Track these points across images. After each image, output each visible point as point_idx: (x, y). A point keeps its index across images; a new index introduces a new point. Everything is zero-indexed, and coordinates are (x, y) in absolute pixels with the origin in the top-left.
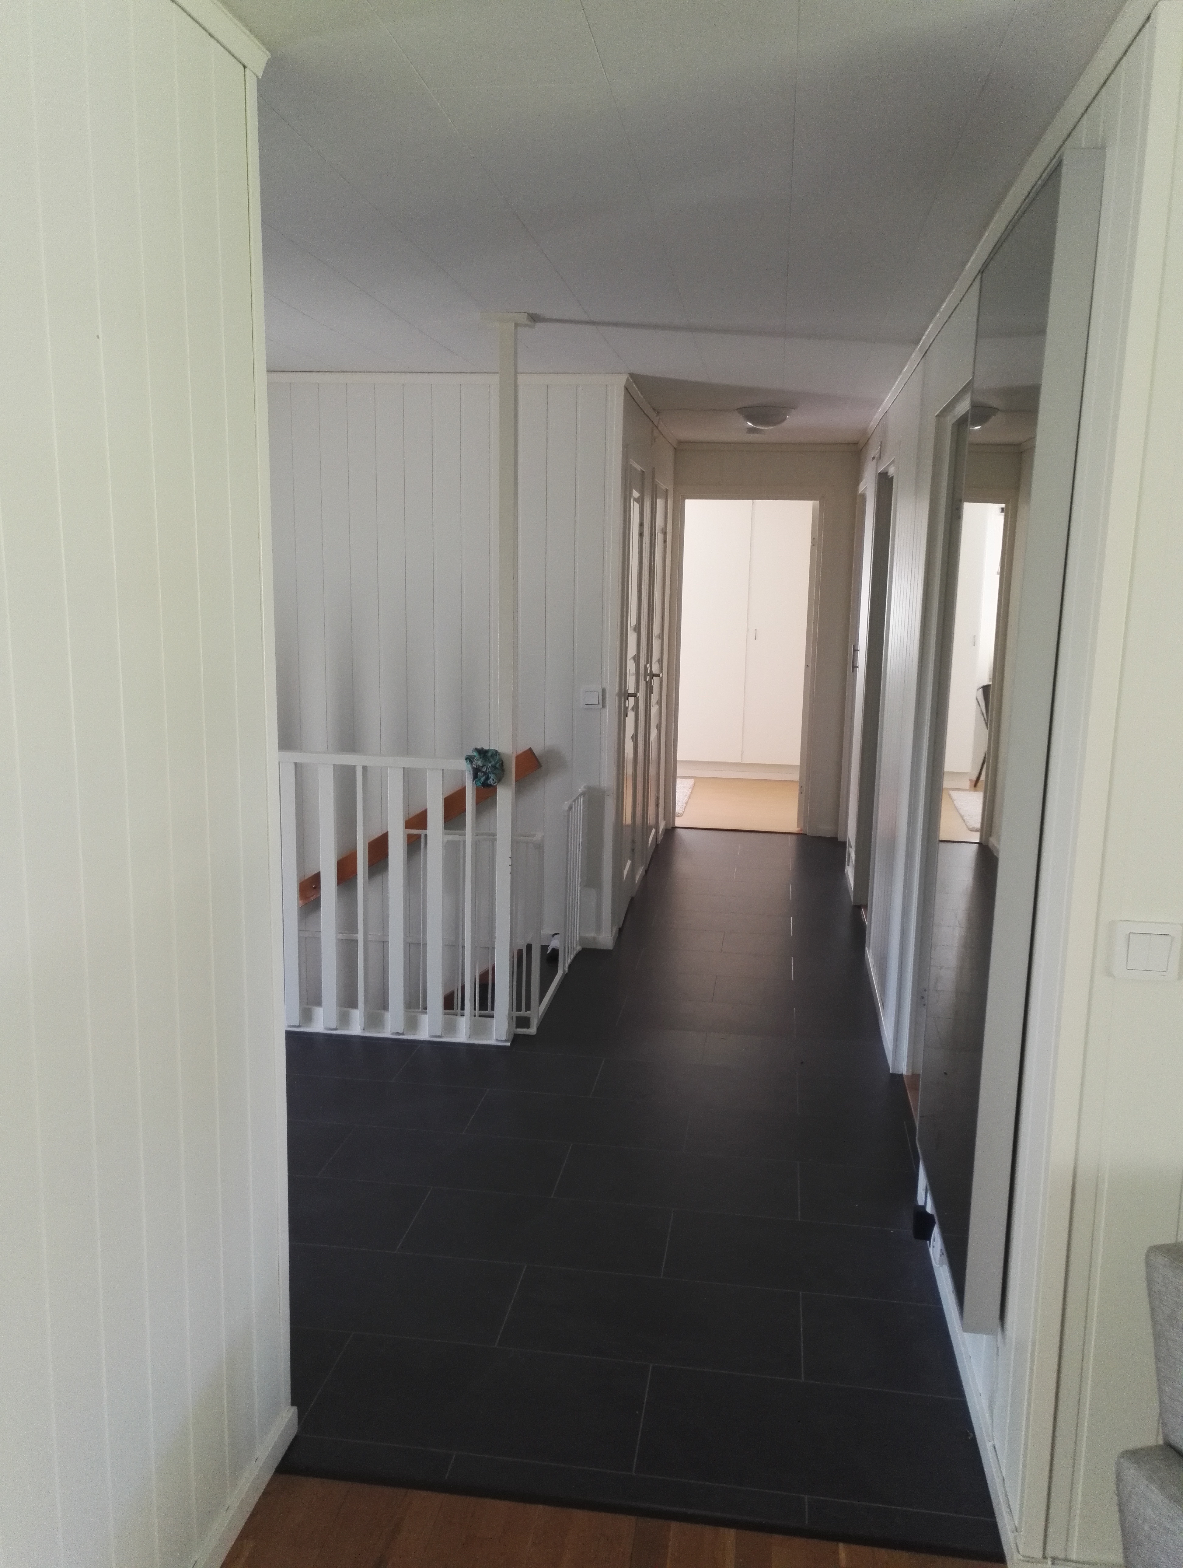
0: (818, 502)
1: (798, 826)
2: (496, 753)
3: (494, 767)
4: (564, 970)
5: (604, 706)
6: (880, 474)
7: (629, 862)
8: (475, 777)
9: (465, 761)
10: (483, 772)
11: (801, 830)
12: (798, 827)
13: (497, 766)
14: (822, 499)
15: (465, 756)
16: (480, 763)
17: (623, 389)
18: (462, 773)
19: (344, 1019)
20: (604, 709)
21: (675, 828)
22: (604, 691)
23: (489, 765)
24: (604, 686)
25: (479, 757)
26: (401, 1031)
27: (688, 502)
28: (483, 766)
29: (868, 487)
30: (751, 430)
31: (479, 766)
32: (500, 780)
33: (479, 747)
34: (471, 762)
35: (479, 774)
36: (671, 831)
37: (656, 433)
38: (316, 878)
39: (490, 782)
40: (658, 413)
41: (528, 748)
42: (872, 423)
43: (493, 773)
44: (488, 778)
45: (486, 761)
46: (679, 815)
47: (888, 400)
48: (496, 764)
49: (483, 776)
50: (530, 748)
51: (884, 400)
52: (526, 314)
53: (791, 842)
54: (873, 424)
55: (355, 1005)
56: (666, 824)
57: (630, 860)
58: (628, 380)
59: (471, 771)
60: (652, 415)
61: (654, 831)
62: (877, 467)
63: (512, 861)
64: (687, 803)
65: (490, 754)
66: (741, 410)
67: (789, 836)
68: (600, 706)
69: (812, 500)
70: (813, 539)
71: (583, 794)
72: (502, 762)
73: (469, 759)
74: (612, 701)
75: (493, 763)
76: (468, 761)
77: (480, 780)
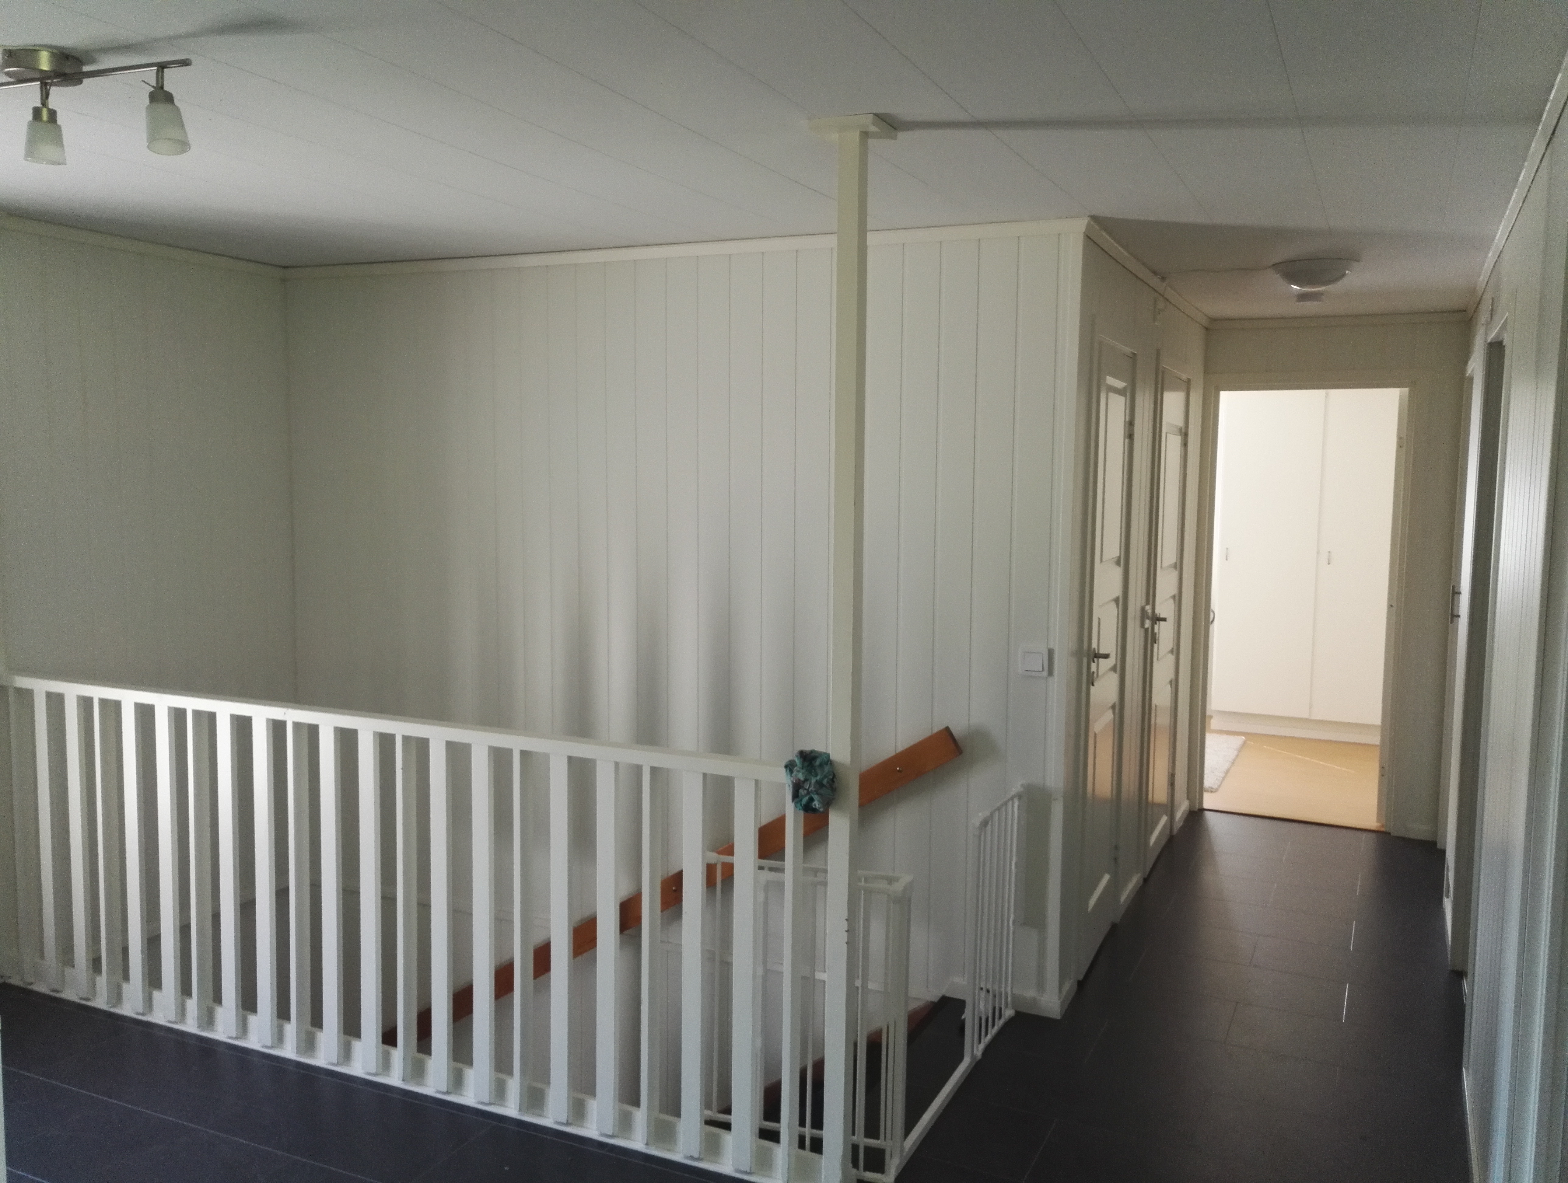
0: (1406, 390)
1: (1378, 820)
2: (827, 761)
3: (820, 784)
4: (973, 1056)
5: (1051, 673)
6: (1490, 344)
7: (1107, 877)
8: (796, 796)
9: (784, 770)
10: (805, 789)
11: (1382, 826)
12: (1377, 822)
13: (825, 782)
14: (1412, 385)
15: (784, 764)
16: (801, 776)
17: (1081, 237)
18: (784, 784)
19: (625, 1124)
20: (1050, 679)
21: (1202, 810)
22: (1051, 653)
23: (813, 780)
24: (1051, 646)
25: (801, 766)
26: (696, 1155)
27: (1226, 397)
28: (806, 780)
29: (1476, 367)
30: (1303, 297)
31: (799, 780)
32: (828, 803)
33: (807, 748)
34: (791, 771)
35: (802, 792)
36: (1196, 815)
37: (1161, 305)
38: (678, 879)
39: (815, 805)
40: (1163, 279)
41: (943, 727)
42: (1482, 277)
43: (818, 794)
44: (811, 800)
45: (810, 772)
46: (1213, 790)
47: (1500, 235)
48: (823, 779)
49: (806, 795)
50: (947, 729)
51: (1495, 236)
52: (872, 115)
53: (1366, 844)
54: (1483, 279)
55: (637, 1103)
56: (1191, 804)
57: (1109, 873)
58: (1088, 226)
59: (791, 786)
60: (1155, 281)
61: (1164, 819)
62: (1486, 335)
63: (849, 925)
64: (1227, 772)
65: (818, 762)
66: (1276, 266)
67: (1364, 834)
68: (1045, 673)
69: (1398, 387)
70: (1400, 438)
71: (1019, 796)
72: (834, 776)
73: (790, 767)
74: (1064, 664)
75: (819, 777)
76: (788, 770)
77: (801, 800)
